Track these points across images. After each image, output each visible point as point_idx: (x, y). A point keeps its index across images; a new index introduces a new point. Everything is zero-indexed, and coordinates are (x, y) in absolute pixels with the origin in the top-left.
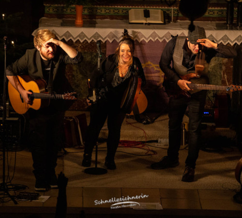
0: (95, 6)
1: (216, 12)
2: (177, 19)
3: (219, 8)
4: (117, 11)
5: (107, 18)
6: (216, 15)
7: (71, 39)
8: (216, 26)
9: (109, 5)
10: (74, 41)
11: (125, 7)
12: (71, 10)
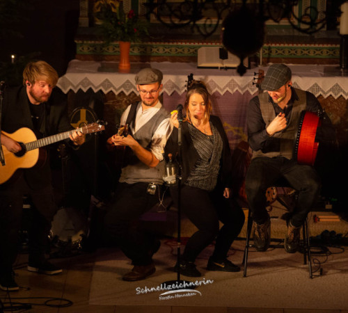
0: (149, 43)
1: (325, 51)
2: (268, 62)
3: (329, 46)
4: (180, 50)
5: (166, 60)
6: (325, 55)
7: (111, 91)
8: (324, 72)
9: (169, 42)
10: (117, 93)
11: (192, 44)
12: (114, 49)
